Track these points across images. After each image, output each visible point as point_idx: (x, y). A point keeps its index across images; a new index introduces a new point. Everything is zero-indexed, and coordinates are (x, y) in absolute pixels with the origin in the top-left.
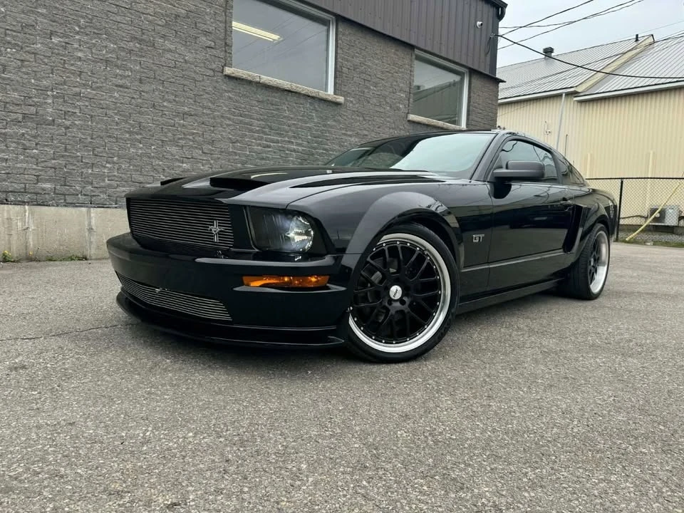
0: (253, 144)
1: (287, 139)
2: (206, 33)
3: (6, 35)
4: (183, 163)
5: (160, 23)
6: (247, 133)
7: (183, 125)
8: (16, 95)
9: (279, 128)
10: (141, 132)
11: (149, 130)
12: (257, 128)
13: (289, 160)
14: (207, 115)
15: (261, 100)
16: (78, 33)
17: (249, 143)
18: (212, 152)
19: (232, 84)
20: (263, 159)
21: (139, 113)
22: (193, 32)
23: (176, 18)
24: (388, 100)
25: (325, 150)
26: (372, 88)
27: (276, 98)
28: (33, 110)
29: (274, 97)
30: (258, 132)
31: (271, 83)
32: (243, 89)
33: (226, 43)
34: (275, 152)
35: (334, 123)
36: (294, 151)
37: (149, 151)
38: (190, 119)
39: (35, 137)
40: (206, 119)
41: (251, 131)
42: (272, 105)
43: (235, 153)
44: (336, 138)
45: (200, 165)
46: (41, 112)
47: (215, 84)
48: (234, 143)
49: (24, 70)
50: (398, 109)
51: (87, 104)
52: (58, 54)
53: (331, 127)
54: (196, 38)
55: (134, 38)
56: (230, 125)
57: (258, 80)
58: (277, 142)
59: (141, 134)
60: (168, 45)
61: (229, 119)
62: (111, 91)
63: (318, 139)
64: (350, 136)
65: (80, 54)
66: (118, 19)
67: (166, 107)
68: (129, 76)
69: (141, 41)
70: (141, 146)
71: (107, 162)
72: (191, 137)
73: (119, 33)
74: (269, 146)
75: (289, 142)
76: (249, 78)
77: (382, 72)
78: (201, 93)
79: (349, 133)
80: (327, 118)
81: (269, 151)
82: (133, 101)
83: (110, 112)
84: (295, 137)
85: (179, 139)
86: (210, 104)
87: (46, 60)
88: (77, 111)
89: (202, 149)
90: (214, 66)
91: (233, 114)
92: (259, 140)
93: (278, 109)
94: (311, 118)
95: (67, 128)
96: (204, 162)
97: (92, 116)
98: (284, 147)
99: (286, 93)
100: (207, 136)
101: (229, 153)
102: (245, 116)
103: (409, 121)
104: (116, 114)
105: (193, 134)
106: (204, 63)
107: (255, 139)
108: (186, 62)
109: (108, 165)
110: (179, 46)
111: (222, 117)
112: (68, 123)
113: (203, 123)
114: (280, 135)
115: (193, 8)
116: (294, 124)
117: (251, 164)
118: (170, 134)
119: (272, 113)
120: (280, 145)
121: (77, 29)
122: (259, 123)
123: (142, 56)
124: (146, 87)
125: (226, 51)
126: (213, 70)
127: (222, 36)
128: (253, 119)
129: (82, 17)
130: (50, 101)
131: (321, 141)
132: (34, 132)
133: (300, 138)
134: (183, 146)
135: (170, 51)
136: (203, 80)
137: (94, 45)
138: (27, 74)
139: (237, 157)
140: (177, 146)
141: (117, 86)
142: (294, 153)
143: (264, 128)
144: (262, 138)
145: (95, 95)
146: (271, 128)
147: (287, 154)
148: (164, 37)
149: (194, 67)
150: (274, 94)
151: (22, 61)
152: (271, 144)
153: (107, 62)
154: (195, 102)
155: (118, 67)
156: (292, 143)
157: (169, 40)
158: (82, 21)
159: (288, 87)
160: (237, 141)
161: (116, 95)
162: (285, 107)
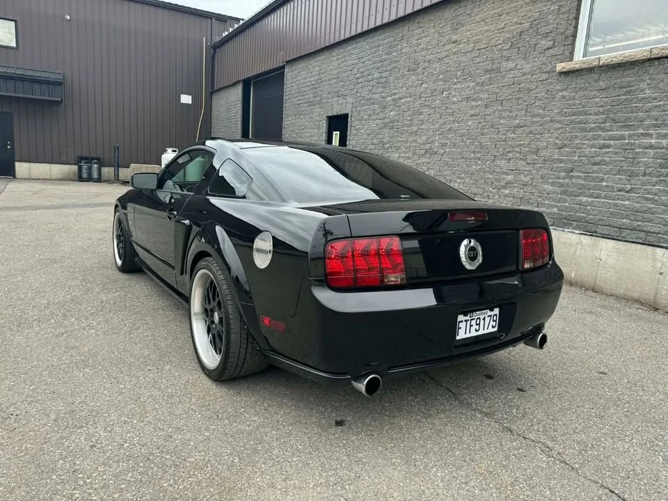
0: (585, 146)
1: (641, 131)
2: (546, 35)
3: (426, 101)
4: (508, 175)
5: (507, 47)
6: (578, 134)
7: (513, 139)
8: (424, 138)
9: (628, 118)
10: (481, 150)
11: (488, 149)
12: (593, 125)
13: (638, 163)
14: (536, 123)
15: (604, 86)
16: (455, 84)
17: (580, 146)
18: (536, 162)
19: (567, 80)
20: (595, 164)
21: (482, 134)
22: (533, 41)
23: (520, 35)
27: (629, 77)
28: (429, 146)
29: (628, 76)
30: (592, 130)
31: (616, 61)
32: (580, 82)
33: (565, 35)
34: (616, 153)
36: (651, 147)
37: (484, 166)
38: (519, 131)
39: (428, 163)
40: (533, 128)
41: (584, 130)
42: (621, 88)
43: (561, 161)
45: (522, 176)
46: (432, 147)
47: (548, 87)
48: (561, 148)
49: (429, 120)
51: (453, 135)
52: (445, 104)
54: (536, 45)
55: (486, 71)
56: (559, 128)
57: (596, 63)
58: (622, 138)
59: (481, 153)
60: (511, 65)
61: (559, 122)
62: (467, 120)
65: (455, 99)
66: (479, 60)
67: (501, 124)
68: (479, 105)
69: (491, 71)
70: (480, 162)
71: (458, 178)
72: (518, 149)
73: (478, 71)
74: (609, 146)
75: (644, 135)
76: (584, 66)
78: (533, 102)
81: (607, 153)
82: (480, 125)
83: (464, 139)
84: (655, 126)
85: (509, 152)
86: (540, 111)
87: (439, 111)
88: (448, 142)
89: (525, 160)
90: (548, 68)
91: (565, 115)
92: (594, 139)
93: (630, 92)
96: (526, 172)
97: (455, 144)
98: (632, 144)
99: (647, 64)
100: (533, 145)
101: (553, 161)
102: (580, 113)
104: (468, 139)
105: (520, 145)
106: (541, 68)
107: (587, 139)
108: (524, 74)
109: (458, 181)
110: (520, 61)
111: (551, 121)
113: (531, 133)
114: (629, 127)
115: (537, 15)
116: (656, 107)
117: (577, 172)
118: (501, 149)
119: (619, 99)
120: (627, 141)
121: (455, 81)
122: (597, 117)
123: (490, 85)
124: (488, 111)
126: (549, 72)
128: (590, 114)
129: (459, 70)
130: (437, 138)
132: (428, 161)
133: (666, 125)
134: (510, 158)
135: (511, 69)
136: (537, 87)
137: (463, 88)
138: (430, 123)
139: (562, 165)
140: (506, 159)
141: (472, 116)
142: (651, 151)
143: (604, 122)
144: (599, 136)
145: (458, 127)
146: (614, 121)
147: (637, 153)
148: (508, 59)
149: (529, 77)
150: (628, 72)
151: (429, 115)
152: (612, 142)
153: (468, 99)
154: (526, 112)
155: (474, 100)
156: (651, 136)
157: (512, 60)
158: (459, 73)
159: (646, 55)
160: (565, 146)
161: (470, 123)
162: (643, 85)
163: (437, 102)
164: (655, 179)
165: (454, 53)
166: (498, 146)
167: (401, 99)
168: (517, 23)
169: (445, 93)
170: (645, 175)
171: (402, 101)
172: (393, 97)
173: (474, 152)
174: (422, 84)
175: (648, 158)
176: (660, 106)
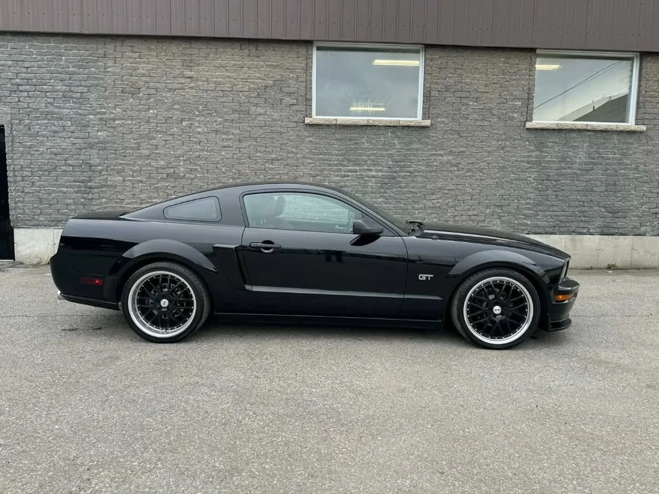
0: (332, 176)
1: (366, 167)
2: (289, 94)
3: (157, 126)
5: (253, 95)
6: (326, 168)
7: (272, 169)
8: (162, 163)
9: (357, 159)
10: (241, 177)
11: (247, 175)
12: (336, 163)
13: (368, 186)
14: (291, 158)
15: (339, 138)
16: (197, 116)
17: (328, 175)
19: (312, 130)
21: (239, 163)
22: (279, 96)
23: (265, 89)
24: (495, 112)
25: (410, 172)
26: (471, 103)
28: (172, 170)
29: (353, 133)
30: (336, 165)
31: (347, 123)
32: (322, 133)
33: (306, 98)
34: (353, 180)
35: (419, 146)
36: (374, 177)
38: (277, 163)
39: (174, 187)
40: (289, 161)
41: (330, 165)
42: (350, 140)
44: (423, 160)
46: (177, 172)
47: (298, 133)
48: (315, 177)
49: (167, 146)
50: (512, 119)
51: (204, 162)
52: (186, 132)
53: (417, 150)
54: (281, 99)
55: (234, 111)
56: (311, 163)
57: (334, 122)
58: (356, 171)
60: (259, 110)
61: (310, 158)
62: (220, 151)
63: (400, 163)
64: (442, 155)
65: (199, 130)
66: (224, 99)
67: (258, 156)
68: (231, 139)
69: (239, 112)
72: (278, 177)
73: (225, 109)
74: (348, 176)
75: (368, 170)
76: (326, 122)
77: (486, 86)
78: (286, 142)
79: (439, 152)
80: (411, 143)
81: (347, 180)
82: (235, 156)
83: (219, 166)
84: (374, 165)
86: (293, 150)
87: (179, 138)
88: (198, 168)
90: (296, 119)
91: (314, 154)
92: (337, 171)
93: (356, 143)
94: (392, 146)
95: (192, 179)
97: (208, 170)
98: (362, 175)
99: (364, 128)
100: (291, 174)
102: (326, 154)
103: (527, 129)
104: (223, 167)
105: (280, 174)
106: (288, 118)
107: (333, 171)
108: (274, 120)
110: (268, 109)
111: (304, 158)
112: (192, 176)
113: (287, 165)
114: (359, 165)
115: (279, 77)
116: (373, 154)
118: (262, 177)
119: (350, 148)
120: (358, 173)
121: (197, 113)
122: (338, 157)
123: (240, 123)
124: (244, 144)
125: (306, 105)
126: (296, 122)
127: (303, 93)
128: (333, 155)
129: (200, 104)
130: (182, 163)
131: (404, 165)
132: (173, 184)
133: (379, 165)
135: (260, 114)
136: (288, 131)
137: (208, 121)
138: (169, 148)
141: (223, 147)
142: (373, 179)
143: (343, 161)
144: (341, 170)
145: (209, 155)
146: (349, 161)
147: (366, 180)
148: (256, 105)
149: (280, 123)
150: (353, 131)
151: (166, 141)
152: (350, 174)
153: (217, 132)
154: (281, 149)
155: (224, 133)
156: (371, 170)
157: (260, 107)
158: (200, 107)
159: (365, 123)
160: (317, 175)
161: (223, 153)
162: (364, 140)
163: (175, 129)
164: (378, 195)
165: (192, 88)
166: (258, 174)
167: (114, 120)
168: (259, 78)
169: (184, 124)
170: (372, 193)
171: (117, 122)
172: (99, 116)
173: (233, 178)
174: (149, 109)
175: (372, 183)
176: (375, 154)
